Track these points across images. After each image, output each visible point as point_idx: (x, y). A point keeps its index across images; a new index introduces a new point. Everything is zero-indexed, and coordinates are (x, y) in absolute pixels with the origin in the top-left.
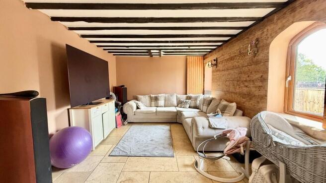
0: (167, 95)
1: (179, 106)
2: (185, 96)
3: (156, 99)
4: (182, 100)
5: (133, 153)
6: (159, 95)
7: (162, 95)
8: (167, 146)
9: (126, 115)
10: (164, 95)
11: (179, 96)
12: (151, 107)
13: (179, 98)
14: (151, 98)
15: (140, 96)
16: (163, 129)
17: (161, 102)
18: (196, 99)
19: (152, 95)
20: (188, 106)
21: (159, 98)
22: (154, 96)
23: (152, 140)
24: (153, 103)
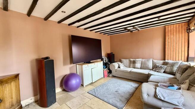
0: (143, 60)
1: (153, 70)
2: (162, 61)
3: (134, 62)
4: (157, 65)
5: (99, 96)
6: (137, 60)
7: (139, 59)
8: (123, 99)
9: (111, 71)
10: (141, 59)
11: (155, 61)
12: (130, 67)
13: (155, 63)
14: (130, 61)
15: (123, 60)
16: (132, 86)
17: (138, 65)
18: (173, 65)
19: (131, 59)
20: (163, 71)
21: (136, 62)
22: (132, 60)
23: (116, 91)
24: (132, 65)
